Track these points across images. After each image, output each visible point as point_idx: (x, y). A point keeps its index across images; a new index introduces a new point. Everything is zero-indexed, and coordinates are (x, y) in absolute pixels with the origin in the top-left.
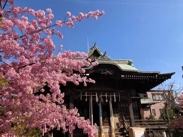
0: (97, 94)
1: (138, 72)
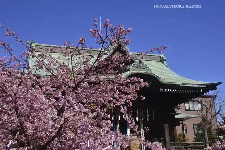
1: (180, 85)
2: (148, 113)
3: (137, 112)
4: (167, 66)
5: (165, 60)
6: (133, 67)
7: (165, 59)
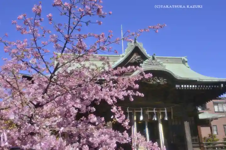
0: (141, 110)
1: (198, 81)
2: (166, 111)
3: (154, 111)
4: (188, 67)
5: (186, 62)
6: (146, 64)
7: (186, 60)
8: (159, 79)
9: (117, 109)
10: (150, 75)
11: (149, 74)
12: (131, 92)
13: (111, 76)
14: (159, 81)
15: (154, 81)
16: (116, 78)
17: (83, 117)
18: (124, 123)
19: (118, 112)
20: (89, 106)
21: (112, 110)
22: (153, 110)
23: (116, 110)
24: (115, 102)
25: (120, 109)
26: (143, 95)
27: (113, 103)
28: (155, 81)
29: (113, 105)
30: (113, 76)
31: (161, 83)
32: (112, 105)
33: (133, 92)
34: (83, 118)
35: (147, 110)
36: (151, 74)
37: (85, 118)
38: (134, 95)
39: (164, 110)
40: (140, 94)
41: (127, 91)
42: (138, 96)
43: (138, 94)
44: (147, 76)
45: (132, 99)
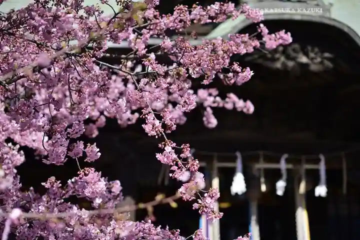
0: (239, 162)
2: (322, 167)
3: (283, 166)
8: (306, 54)
9: (178, 152)
10: (285, 36)
11: (282, 33)
12: (210, 95)
13: (151, 36)
14: (304, 59)
15: (288, 57)
16: (168, 43)
17: (53, 179)
18: (200, 201)
19: (180, 162)
20: (79, 139)
21: (159, 156)
22: (278, 162)
23: (175, 156)
24: (170, 128)
25: (187, 153)
26: (250, 107)
27: (162, 130)
28: (294, 59)
29: (164, 140)
30: (158, 35)
31: (314, 68)
32: (161, 139)
33: (215, 97)
34: (51, 183)
35: (257, 160)
36: (286, 33)
37: (58, 184)
38: (221, 105)
39: (318, 161)
40: (240, 104)
41: (196, 93)
42: (235, 109)
43: (234, 101)
44: (272, 41)
45: (213, 122)
